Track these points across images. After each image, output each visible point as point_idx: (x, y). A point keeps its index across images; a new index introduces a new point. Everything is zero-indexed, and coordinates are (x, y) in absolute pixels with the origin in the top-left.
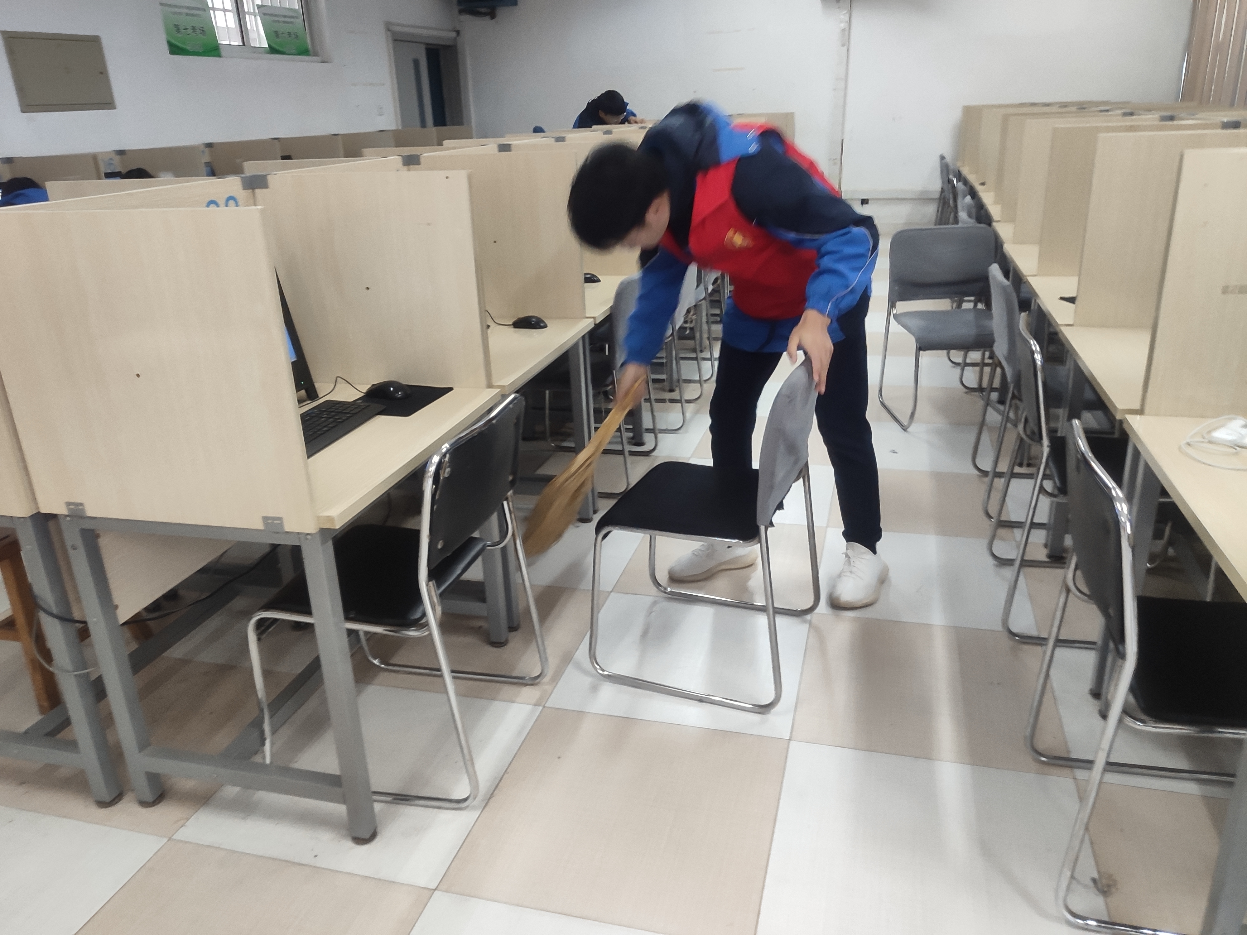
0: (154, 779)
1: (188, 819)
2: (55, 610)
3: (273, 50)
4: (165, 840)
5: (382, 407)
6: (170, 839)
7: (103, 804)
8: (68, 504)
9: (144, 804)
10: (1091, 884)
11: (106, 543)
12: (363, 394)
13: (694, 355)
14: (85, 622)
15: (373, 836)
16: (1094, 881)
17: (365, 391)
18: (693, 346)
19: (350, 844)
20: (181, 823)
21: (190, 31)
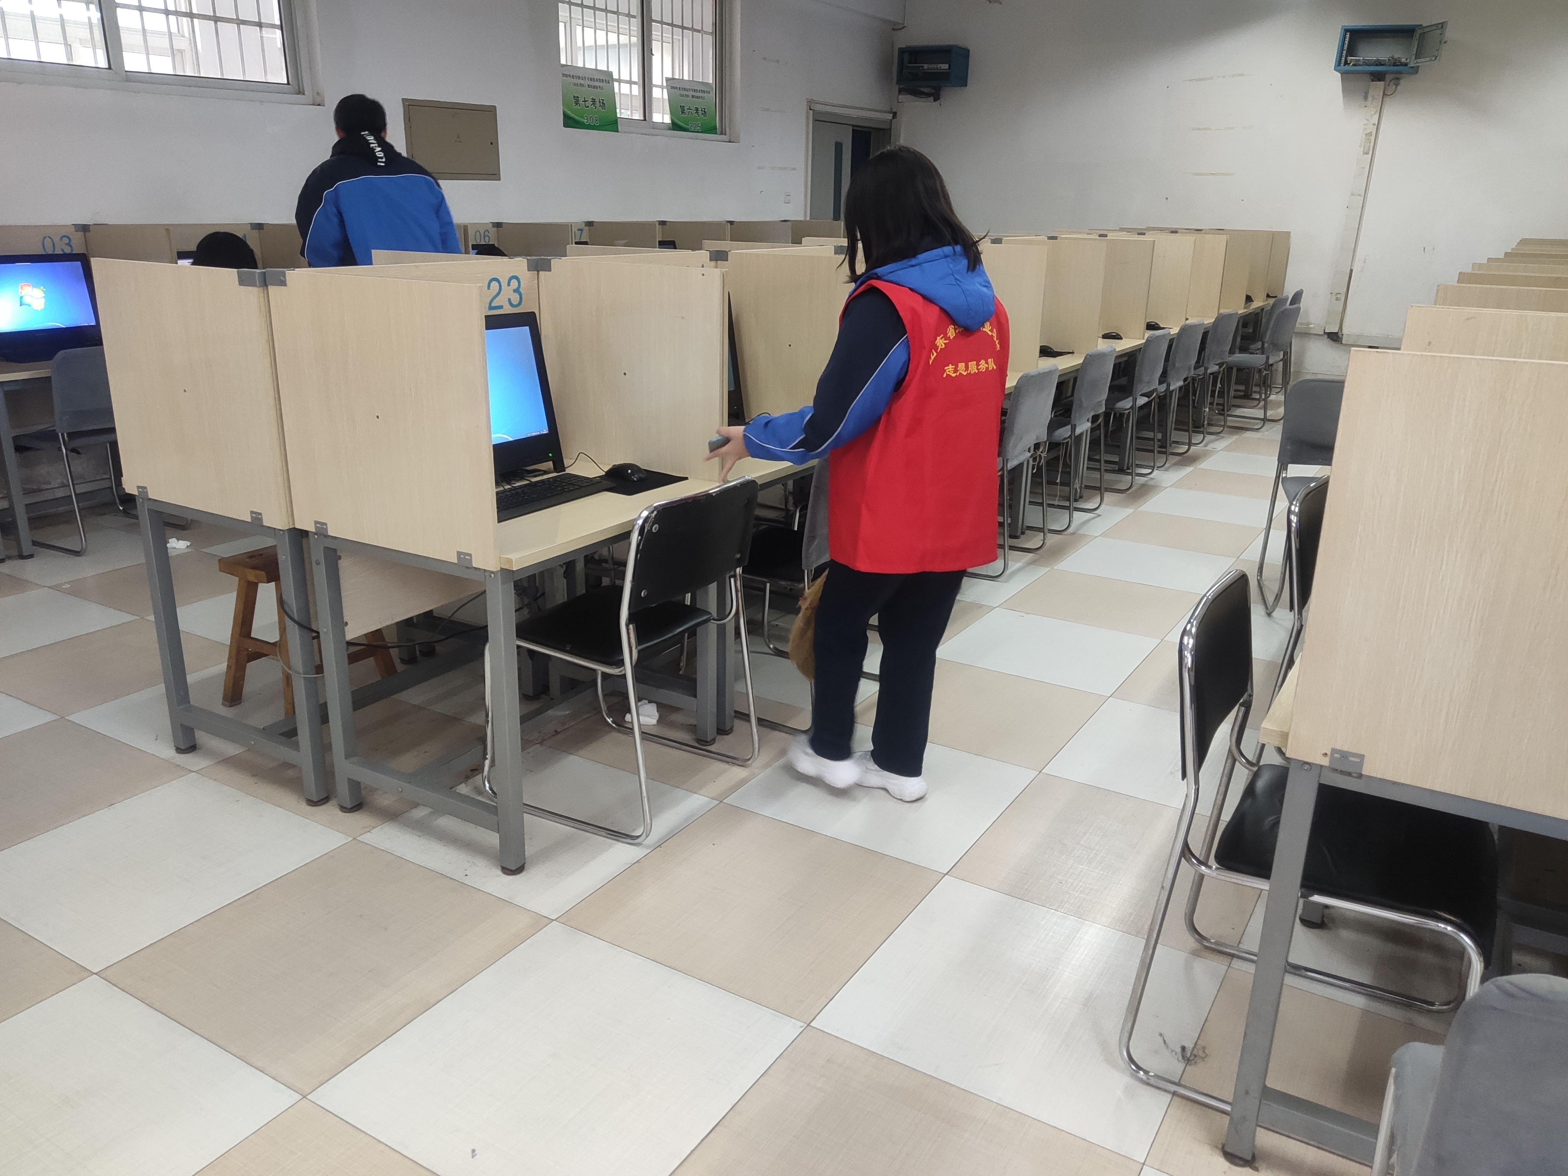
0: (355, 786)
1: (374, 828)
2: (296, 617)
3: (675, 126)
4: (351, 839)
5: (612, 485)
6: (355, 839)
7: (312, 803)
8: (316, 522)
9: (344, 809)
10: (1179, 1050)
11: (345, 565)
12: (604, 473)
13: (1067, 504)
14: (318, 633)
15: (519, 870)
16: (1183, 1049)
17: (606, 471)
18: (1067, 495)
19: (499, 872)
20: (367, 829)
21: (589, 103)
